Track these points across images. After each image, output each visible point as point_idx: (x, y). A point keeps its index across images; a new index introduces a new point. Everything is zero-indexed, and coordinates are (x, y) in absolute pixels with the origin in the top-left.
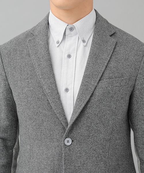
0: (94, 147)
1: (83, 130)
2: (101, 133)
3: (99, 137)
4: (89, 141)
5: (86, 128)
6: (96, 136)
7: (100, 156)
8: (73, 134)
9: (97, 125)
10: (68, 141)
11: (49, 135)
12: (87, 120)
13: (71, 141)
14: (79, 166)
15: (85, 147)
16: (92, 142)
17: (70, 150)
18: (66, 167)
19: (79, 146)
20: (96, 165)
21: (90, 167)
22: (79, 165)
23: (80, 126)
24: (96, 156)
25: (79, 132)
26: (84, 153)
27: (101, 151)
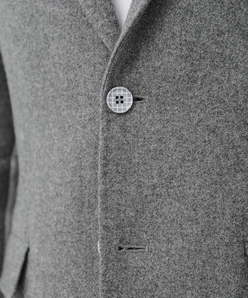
0: (212, 121)
1: (172, 59)
2: (237, 66)
3: (229, 80)
4: (192, 98)
5: (181, 50)
6: (217, 79)
7: (231, 153)
8: (138, 75)
9: (219, 39)
10: (119, 100)
11: (66, 85)
12: (183, 20)
13: (129, 100)
14: (154, 187)
15: (177, 119)
16: (202, 101)
17: (124, 129)
18: (108, 186)
19: (157, 116)
20: (216, 183)
21: (192, 191)
22: (155, 181)
23: (160, 46)
24: (217, 151)
25: (157, 64)
26: (174, 140)
27: (235, 134)
